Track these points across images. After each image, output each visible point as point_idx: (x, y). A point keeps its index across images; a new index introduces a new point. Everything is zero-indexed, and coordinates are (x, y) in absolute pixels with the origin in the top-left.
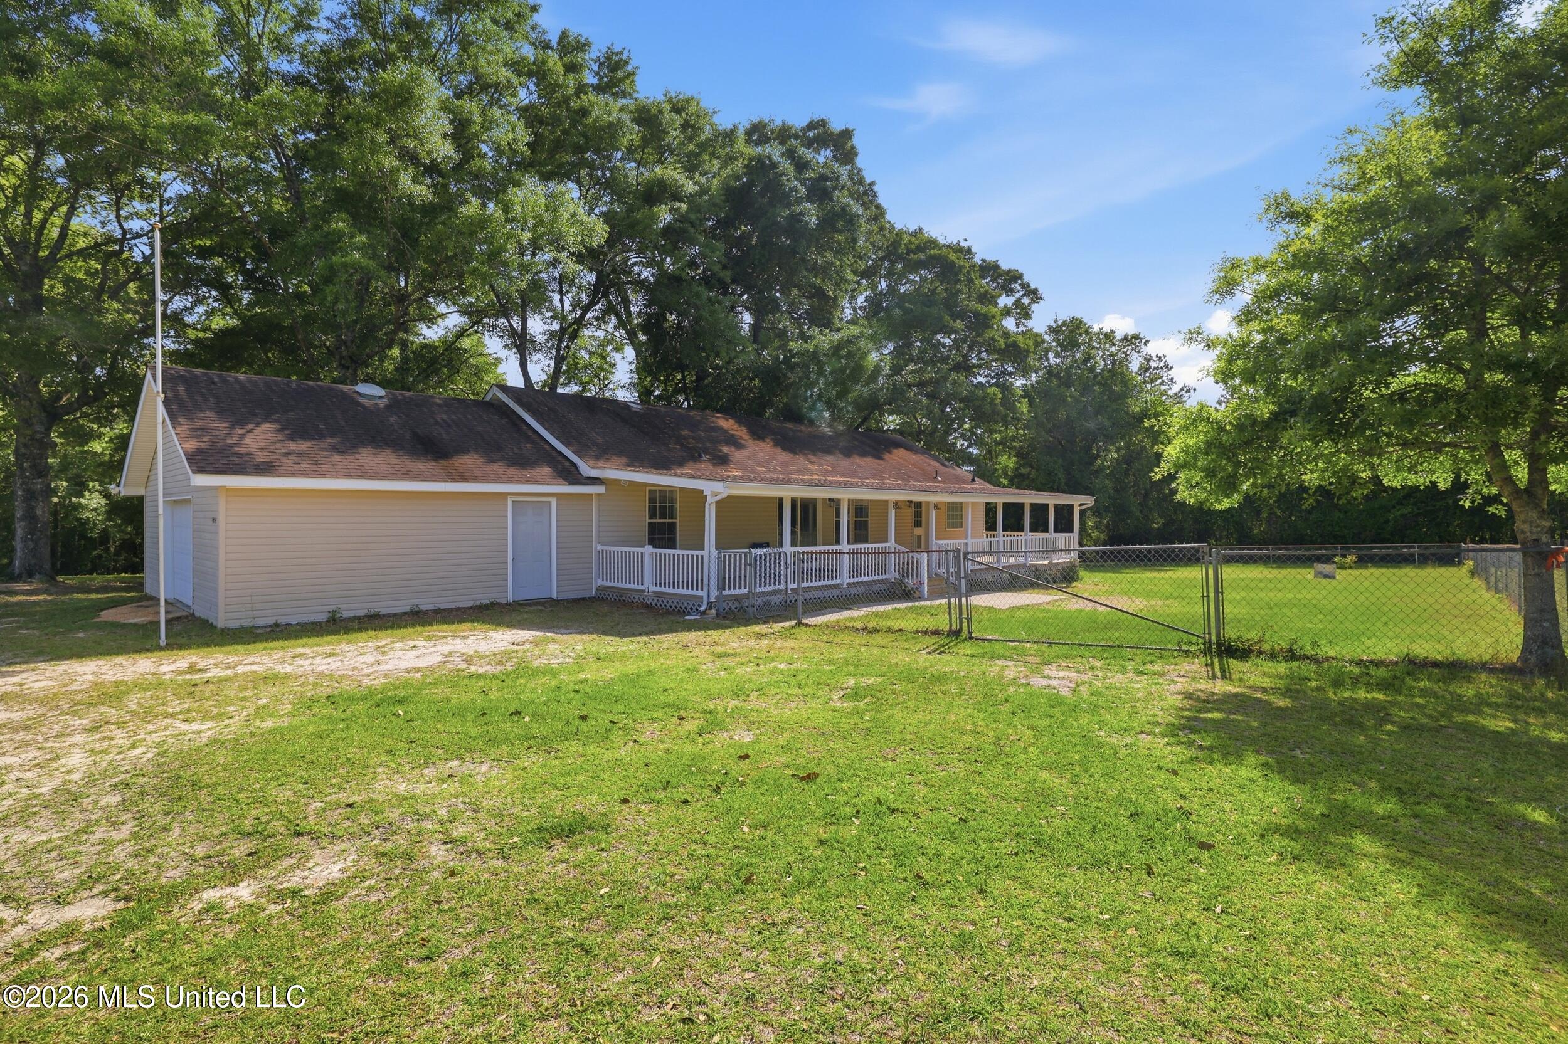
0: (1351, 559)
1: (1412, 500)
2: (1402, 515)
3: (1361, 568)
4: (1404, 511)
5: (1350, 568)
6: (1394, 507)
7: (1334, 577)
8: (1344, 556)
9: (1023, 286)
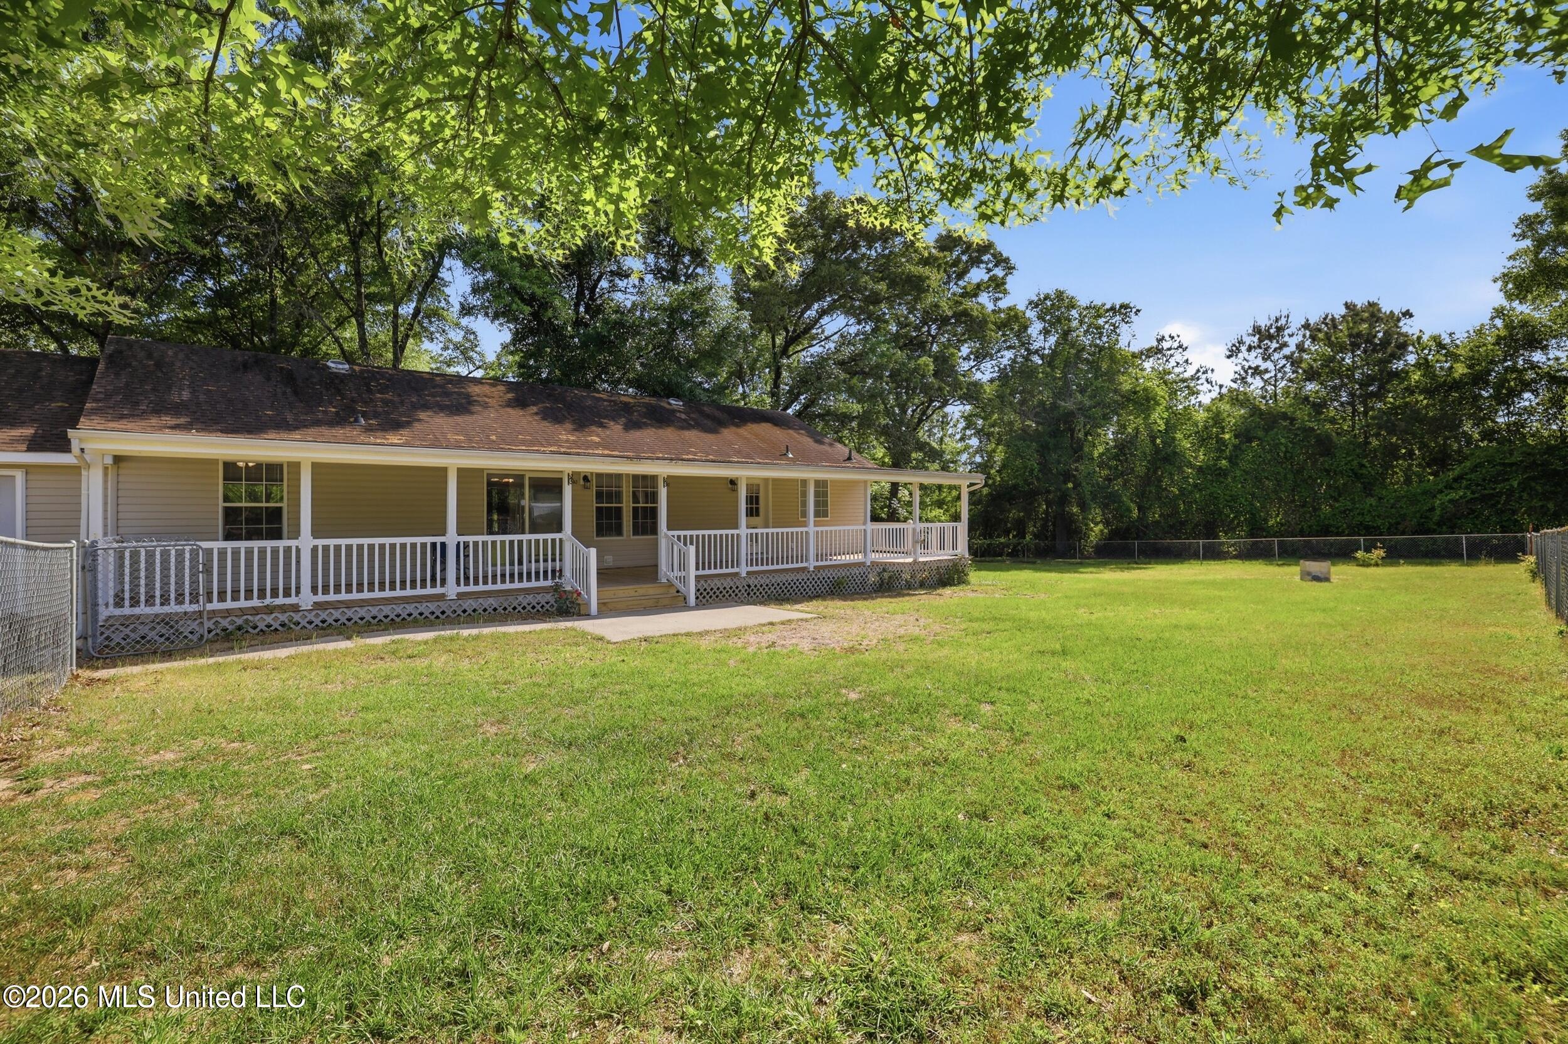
0: (1378, 553)
1: (1465, 483)
2: (1451, 501)
3: (1392, 565)
4: (1453, 495)
5: (1377, 565)
6: (1441, 492)
7: (1327, 579)
8: (1368, 550)
9: (994, 255)
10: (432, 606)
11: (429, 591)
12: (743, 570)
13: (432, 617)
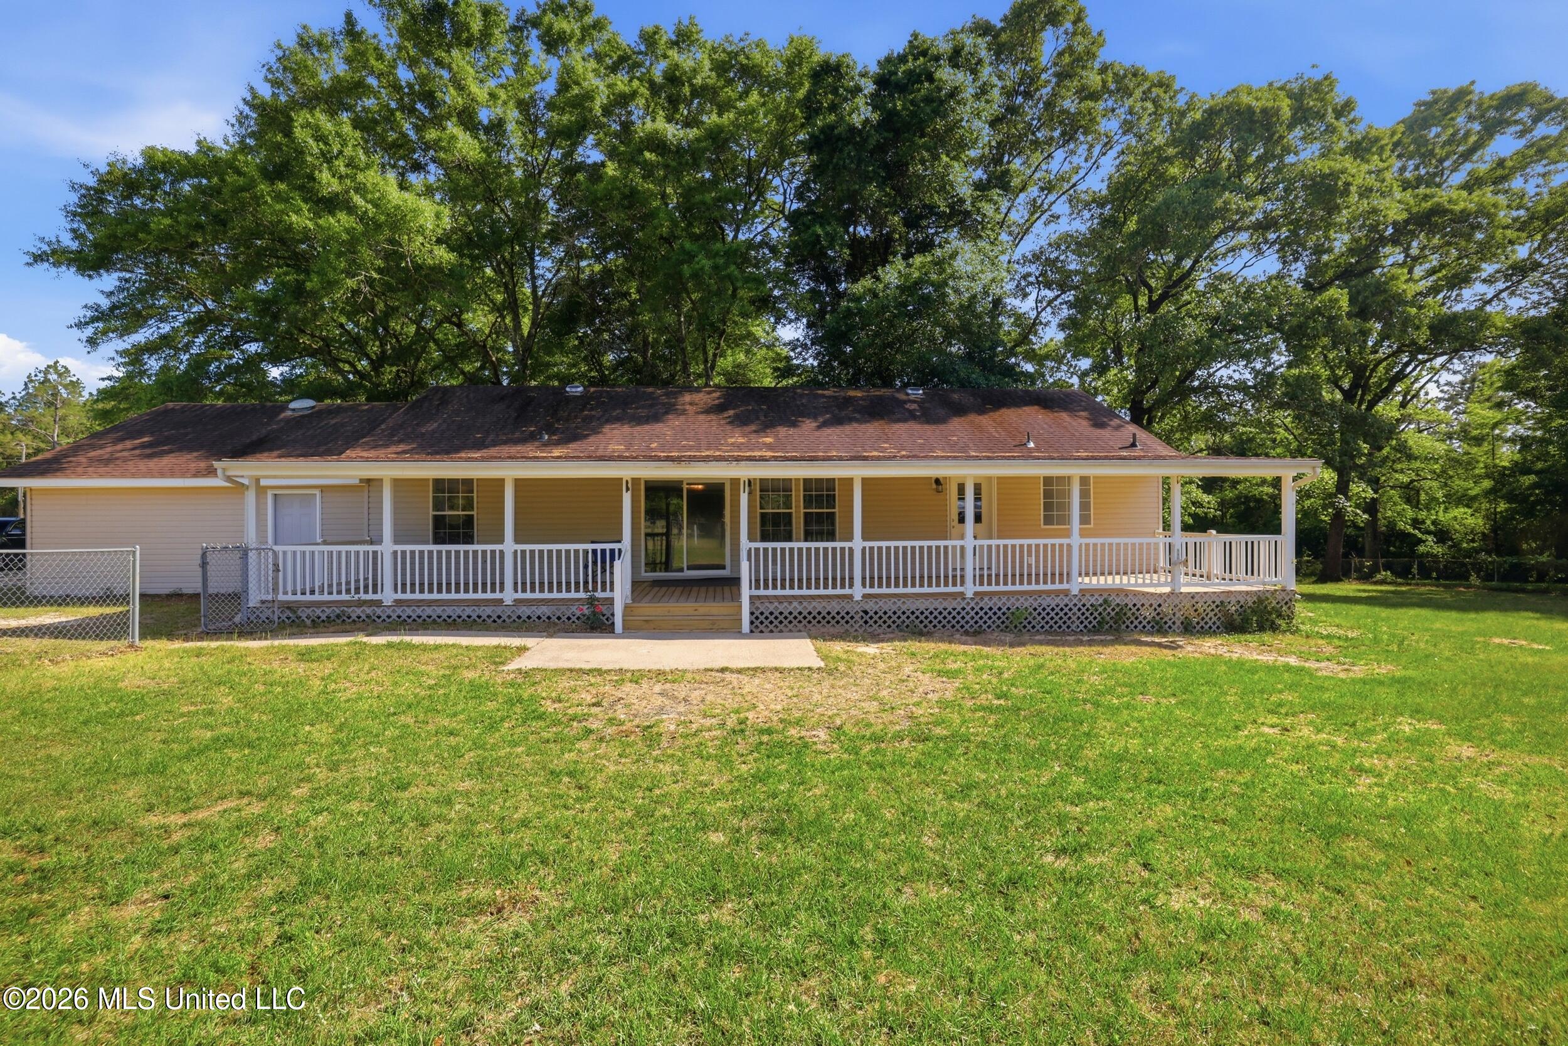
10: (488, 610)
11: (489, 595)
12: (858, 592)
13: (489, 621)
